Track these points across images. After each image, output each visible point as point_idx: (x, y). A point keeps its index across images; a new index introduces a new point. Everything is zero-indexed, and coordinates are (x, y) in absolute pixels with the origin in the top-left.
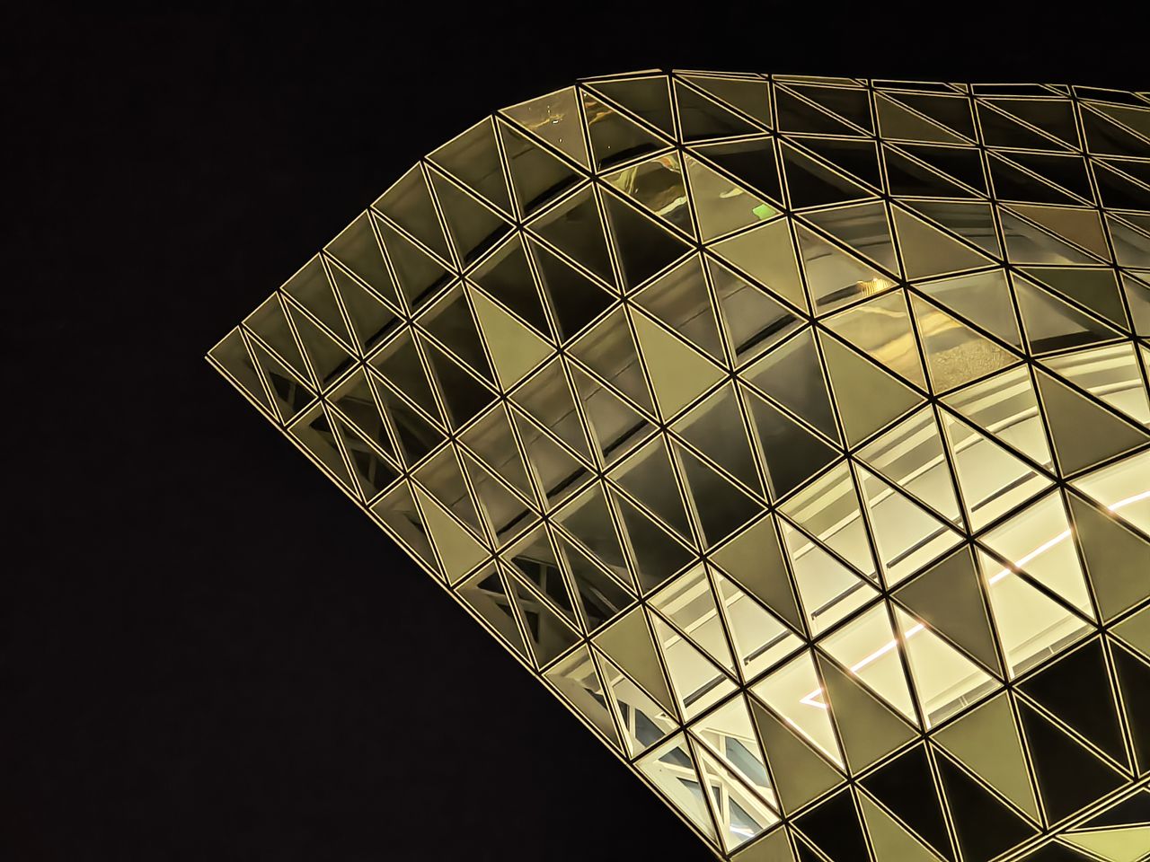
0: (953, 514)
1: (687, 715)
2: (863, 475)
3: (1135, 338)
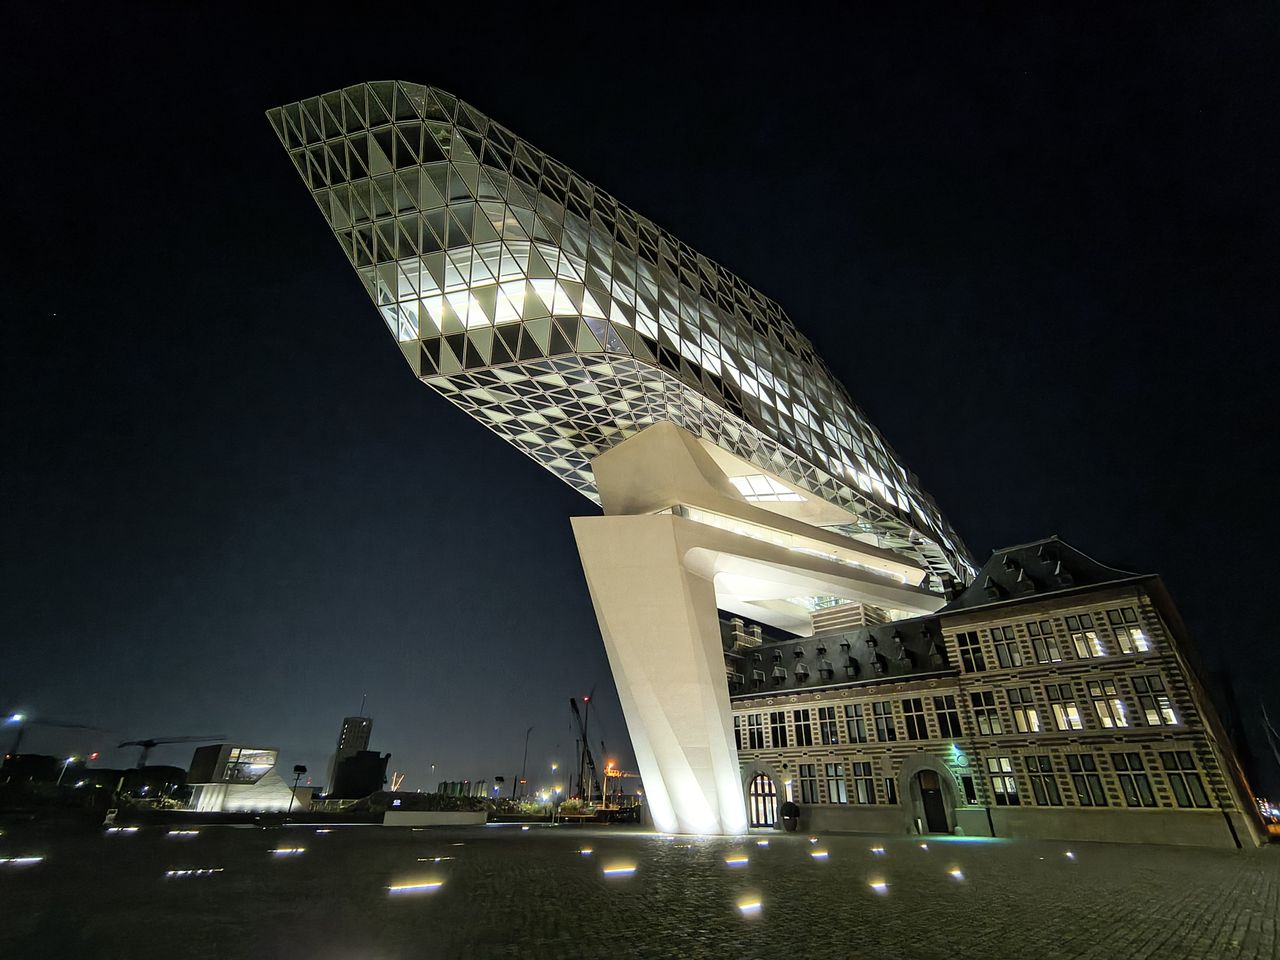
0: (496, 275)
1: (400, 299)
2: (475, 252)
3: (560, 248)
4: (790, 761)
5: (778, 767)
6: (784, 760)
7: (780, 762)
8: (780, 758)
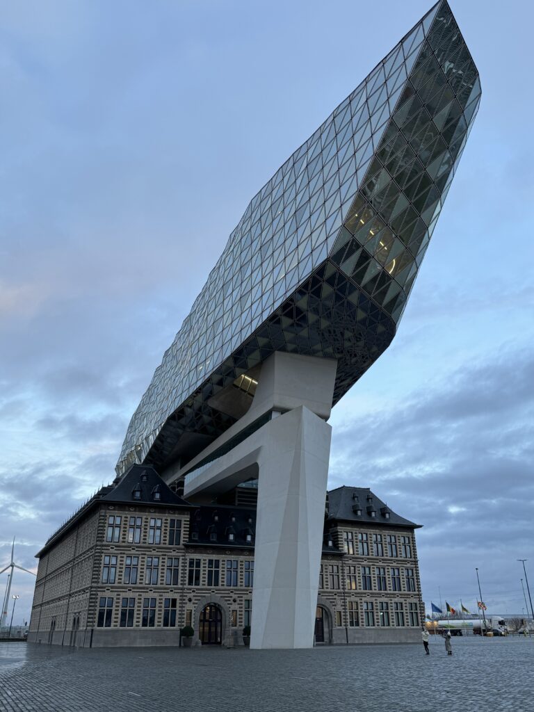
4: (239, 597)
5: (229, 600)
6: (235, 596)
7: (231, 597)
8: (231, 594)
